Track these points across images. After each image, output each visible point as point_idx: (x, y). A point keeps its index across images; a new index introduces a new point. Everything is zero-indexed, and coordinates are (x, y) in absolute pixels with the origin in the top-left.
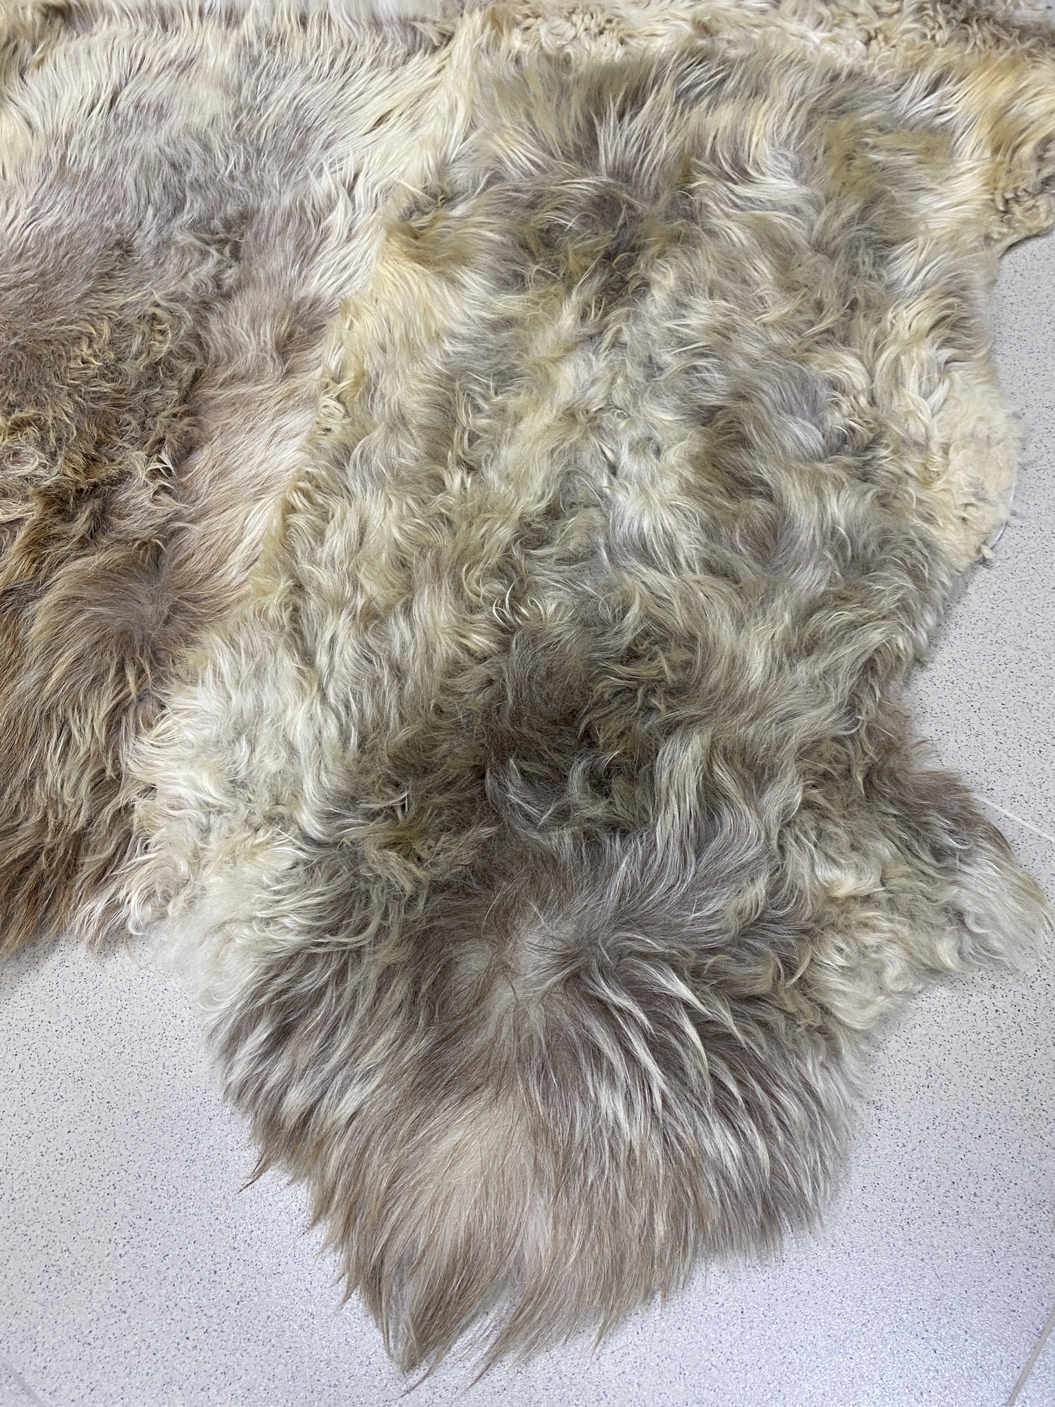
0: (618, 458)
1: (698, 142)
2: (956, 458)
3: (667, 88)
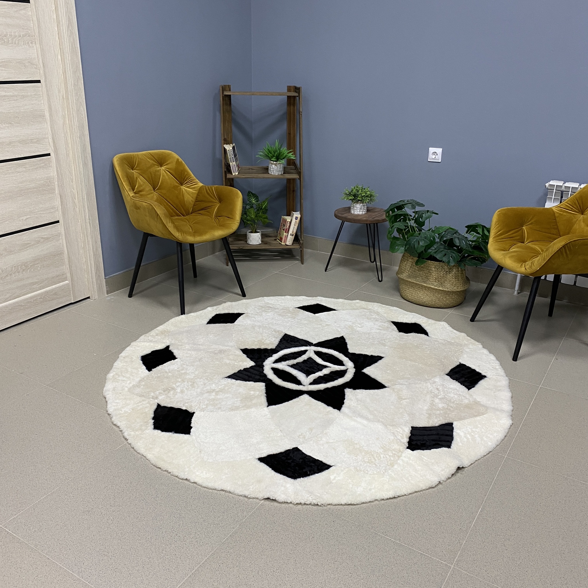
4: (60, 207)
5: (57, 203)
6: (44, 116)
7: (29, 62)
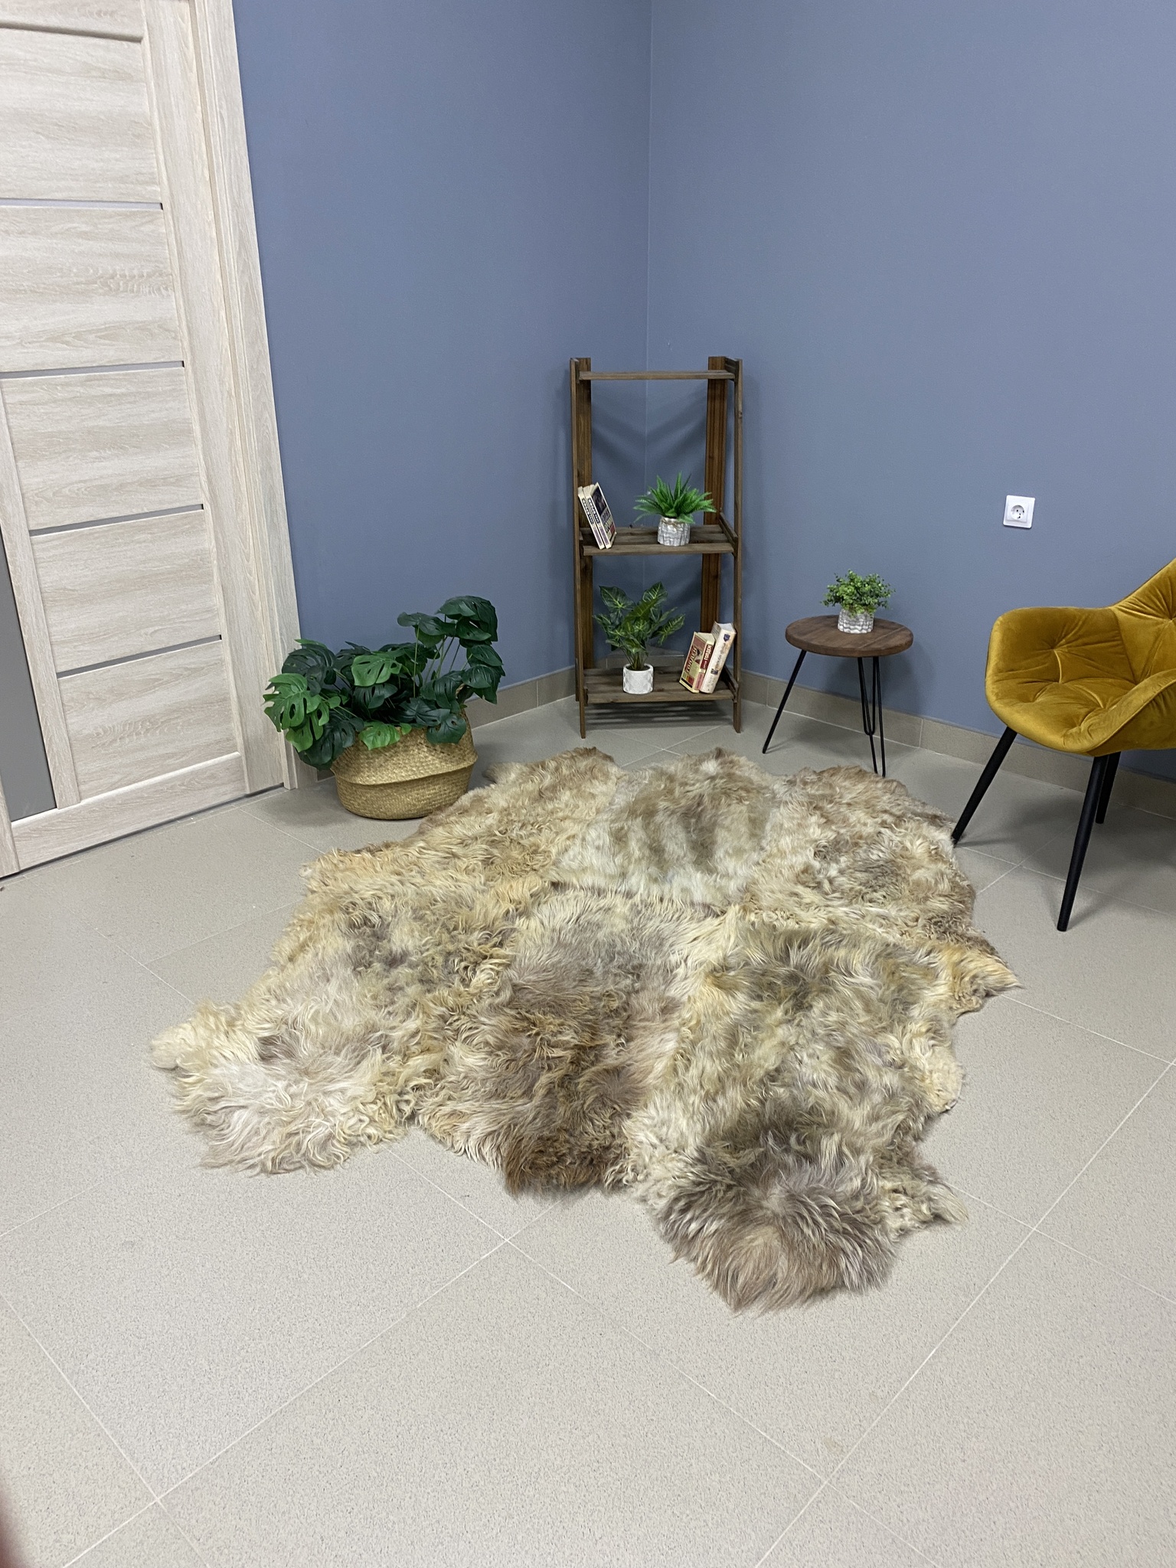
0: (802, 1057)
1: (831, 961)
2: (935, 1076)
3: (818, 941)
4: (223, 609)
5: (218, 600)
6: (190, 431)
7: (160, 327)
